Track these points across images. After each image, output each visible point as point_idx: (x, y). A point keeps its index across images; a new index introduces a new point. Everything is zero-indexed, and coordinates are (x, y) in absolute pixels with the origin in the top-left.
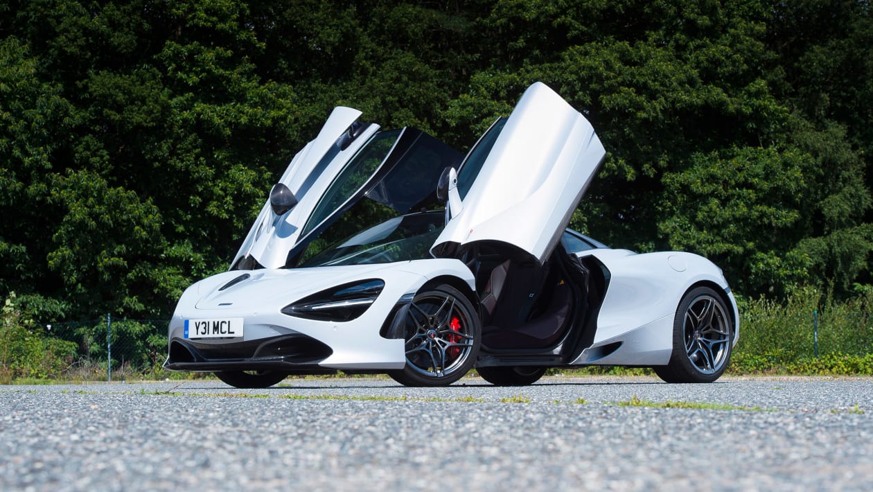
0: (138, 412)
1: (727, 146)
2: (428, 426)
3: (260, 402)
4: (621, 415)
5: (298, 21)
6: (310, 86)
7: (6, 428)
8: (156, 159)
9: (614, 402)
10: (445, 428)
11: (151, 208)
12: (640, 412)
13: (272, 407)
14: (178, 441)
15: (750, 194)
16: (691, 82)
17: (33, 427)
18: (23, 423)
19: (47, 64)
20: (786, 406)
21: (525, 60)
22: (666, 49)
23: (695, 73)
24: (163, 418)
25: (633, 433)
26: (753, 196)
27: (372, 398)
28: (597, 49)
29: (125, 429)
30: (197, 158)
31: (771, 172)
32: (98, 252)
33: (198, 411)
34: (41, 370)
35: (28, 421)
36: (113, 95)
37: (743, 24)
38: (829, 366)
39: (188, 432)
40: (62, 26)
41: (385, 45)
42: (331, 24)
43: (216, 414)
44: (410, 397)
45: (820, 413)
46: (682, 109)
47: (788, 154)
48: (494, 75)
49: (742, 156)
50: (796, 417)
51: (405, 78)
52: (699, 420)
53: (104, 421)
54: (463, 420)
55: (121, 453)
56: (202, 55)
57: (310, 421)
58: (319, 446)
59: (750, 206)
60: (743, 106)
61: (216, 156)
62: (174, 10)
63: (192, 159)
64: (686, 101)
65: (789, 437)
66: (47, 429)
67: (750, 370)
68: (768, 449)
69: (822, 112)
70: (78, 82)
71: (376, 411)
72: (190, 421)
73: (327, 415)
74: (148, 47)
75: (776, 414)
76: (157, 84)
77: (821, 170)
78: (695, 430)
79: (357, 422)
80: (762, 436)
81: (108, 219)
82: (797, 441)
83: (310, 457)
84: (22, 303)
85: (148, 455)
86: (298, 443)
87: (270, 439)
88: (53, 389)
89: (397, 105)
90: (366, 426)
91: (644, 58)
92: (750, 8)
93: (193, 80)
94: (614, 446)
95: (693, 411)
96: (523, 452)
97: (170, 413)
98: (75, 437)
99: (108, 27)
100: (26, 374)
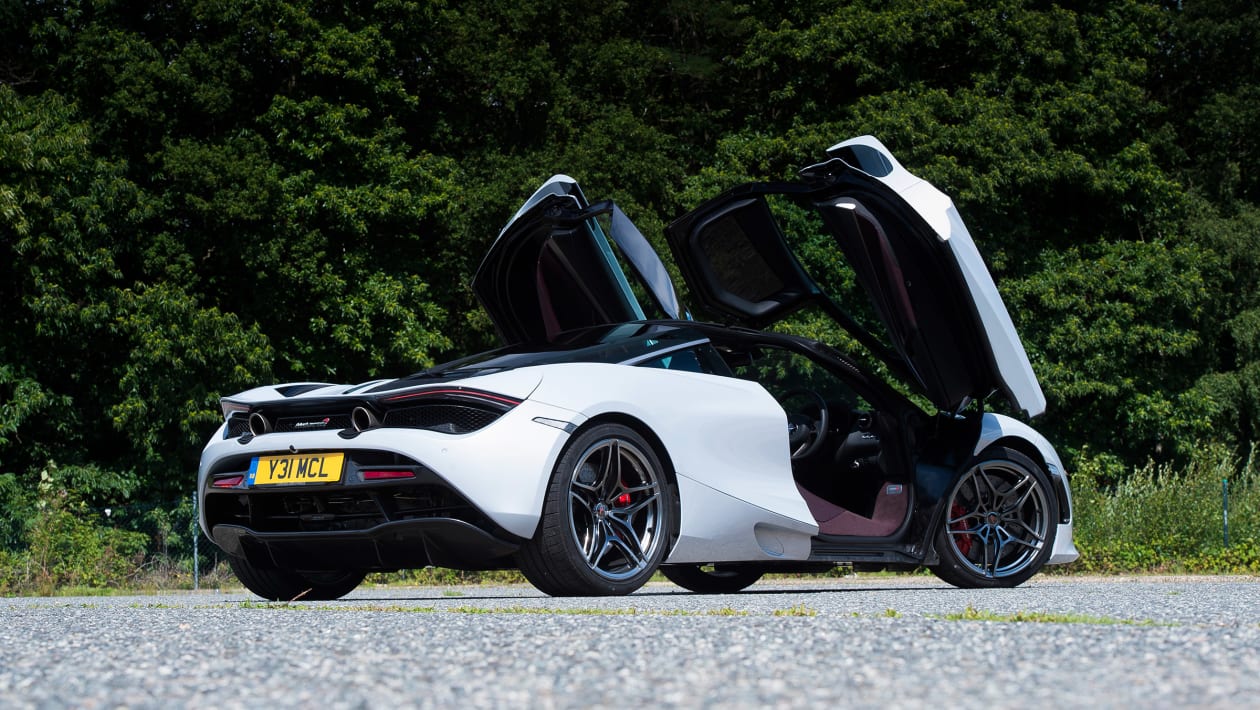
0: (249, 633)
1: (1093, 240)
2: (675, 651)
3: (424, 618)
4: (953, 633)
5: (466, 66)
6: (483, 158)
7: (63, 658)
8: (261, 267)
9: (939, 615)
10: (700, 653)
11: (258, 337)
12: (981, 628)
13: (442, 625)
14: (316, 675)
15: (1124, 309)
16: (1039, 146)
17: (102, 657)
18: (86, 651)
19: (102, 131)
20: (1191, 618)
21: (795, 118)
22: (1001, 100)
23: (1044, 133)
24: (287, 642)
25: (974, 659)
26: (1130, 312)
27: (584, 612)
28: (901, 100)
29: (235, 658)
30: (321, 263)
31: (1157, 276)
32: (182, 403)
33: (337, 633)
34: (97, 574)
35: (93, 649)
36: (199, 175)
37: (1113, 61)
38: (1246, 559)
39: (328, 663)
40: (124, 75)
41: (591, 98)
42: (514, 68)
43: (364, 636)
44: (640, 610)
45: (1243, 627)
46: (1027, 184)
47: (1180, 250)
48: (751, 139)
49: (1114, 254)
50: (1209, 634)
51: (621, 147)
52: (1069, 640)
53: (203, 648)
54: (722, 642)
55: (237, 692)
56: (325, 116)
57: (502, 644)
58: (522, 680)
59: (1125, 326)
60: (1115, 181)
61: (346, 261)
62: (285, 50)
63: (314, 266)
64: (1031, 173)
65: (1204, 662)
66: (121, 659)
67: (1129, 567)
68: (1176, 681)
69: (1230, 189)
70: (148, 155)
71: (596, 629)
72: (329, 647)
73: (525, 636)
74: (248, 104)
75: (1180, 629)
76: (262, 157)
77: (1231, 274)
78: (1066, 653)
79: (571, 645)
80: (1165, 661)
81: (198, 356)
82: (1217, 668)
83: (513, 695)
84: (67, 477)
85: (276, 695)
86: (491, 676)
87: (449, 672)
88: (117, 602)
89: (610, 184)
90: (586, 651)
91: (970, 113)
92: (1125, 39)
93: (314, 151)
94: (950, 677)
95: (1058, 627)
96: (819, 686)
97: (296, 635)
98: (165, 671)
99: (190, 76)
100: (76, 580)
